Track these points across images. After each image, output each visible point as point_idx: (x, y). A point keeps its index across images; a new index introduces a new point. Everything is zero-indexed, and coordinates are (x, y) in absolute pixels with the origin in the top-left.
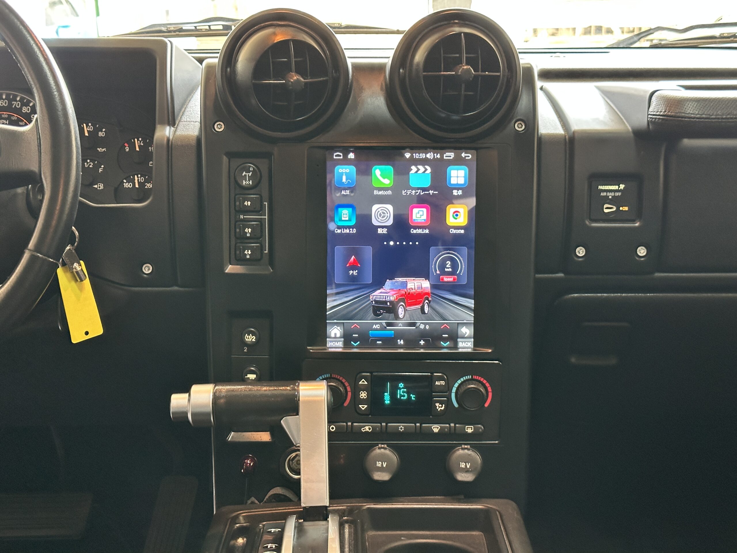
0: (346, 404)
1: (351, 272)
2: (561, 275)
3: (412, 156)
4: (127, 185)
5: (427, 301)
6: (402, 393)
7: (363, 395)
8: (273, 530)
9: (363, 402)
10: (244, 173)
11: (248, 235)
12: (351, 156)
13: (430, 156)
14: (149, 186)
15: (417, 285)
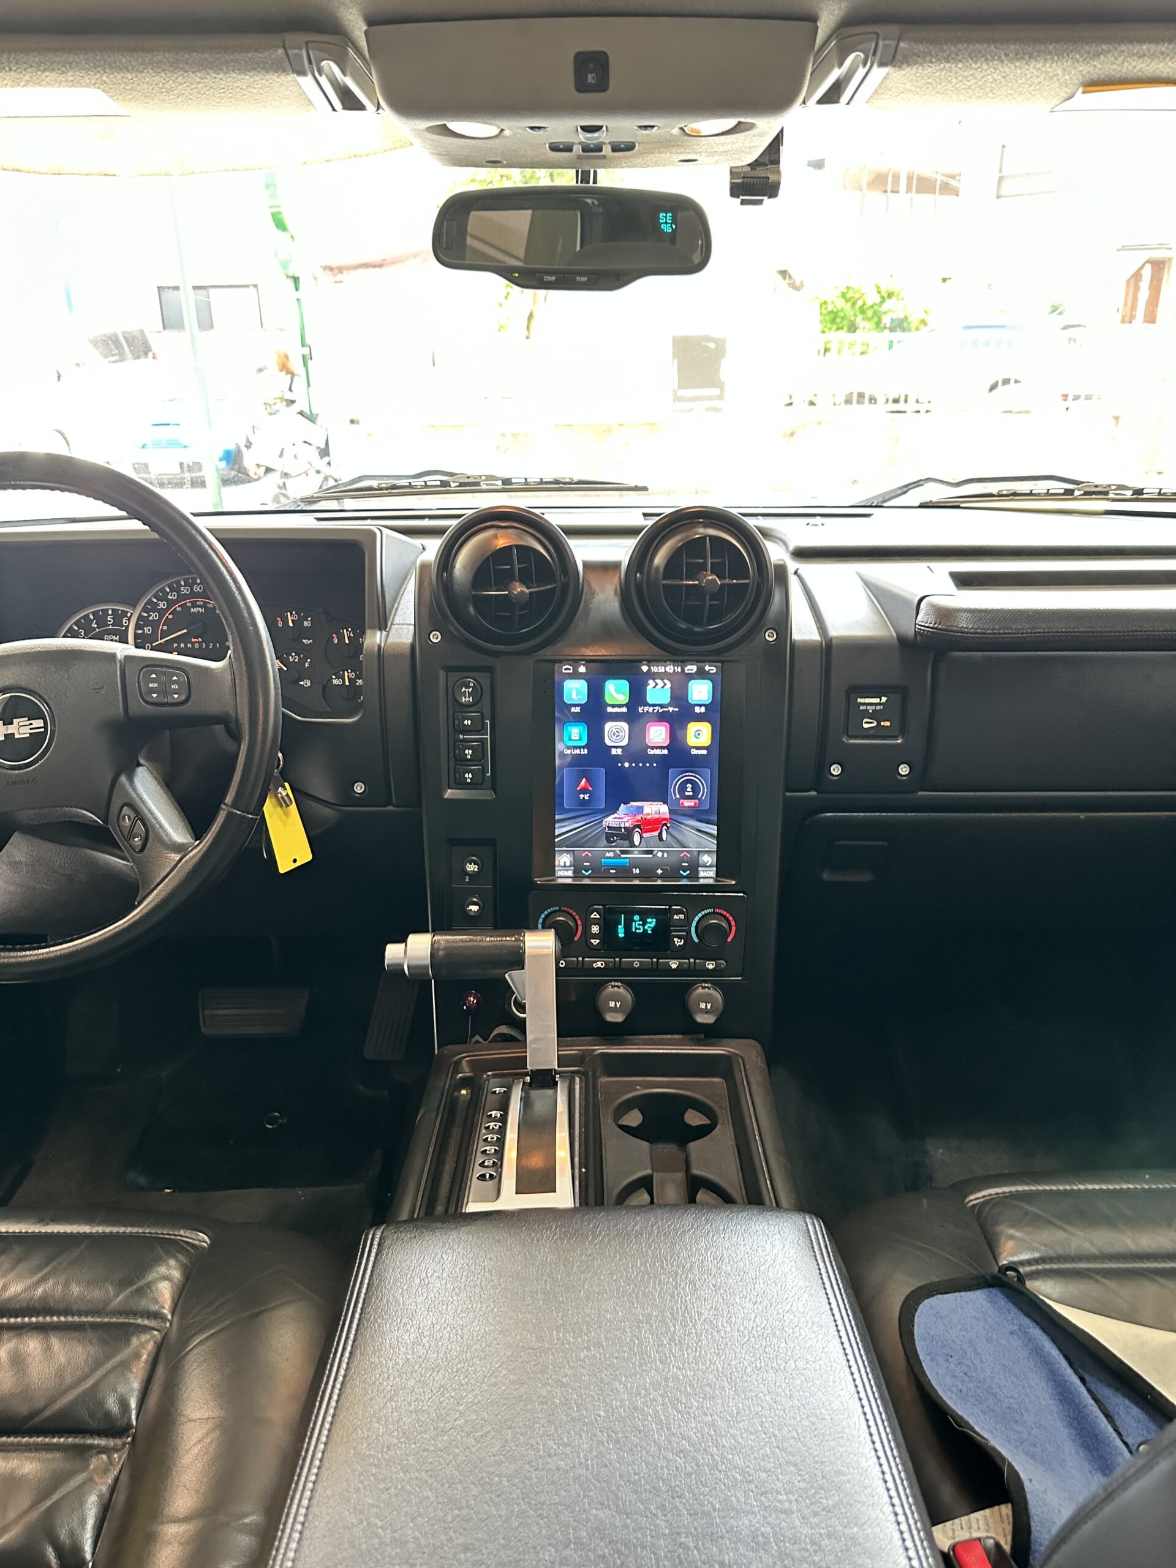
0: (576, 939)
1: (582, 796)
2: (813, 793)
3: (649, 670)
4: (336, 682)
5: (665, 827)
6: (637, 926)
7: (595, 929)
8: (498, 1090)
9: (595, 936)
10: (464, 689)
11: (469, 757)
12: (582, 669)
13: (670, 669)
14: (360, 682)
15: (655, 810)
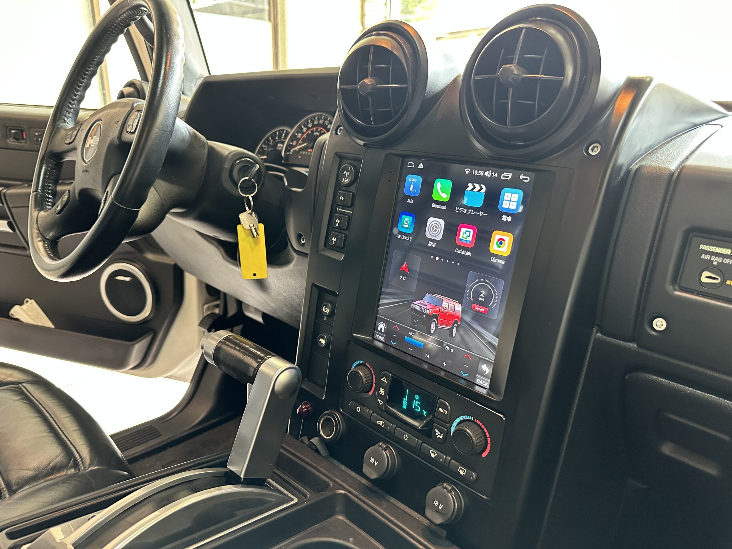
1: (401, 277)
2: (634, 346)
3: (471, 172)
5: (456, 325)
6: (417, 405)
7: (382, 391)
9: (381, 397)
10: (345, 172)
11: (337, 225)
12: (421, 166)
13: (488, 174)
15: (451, 306)
